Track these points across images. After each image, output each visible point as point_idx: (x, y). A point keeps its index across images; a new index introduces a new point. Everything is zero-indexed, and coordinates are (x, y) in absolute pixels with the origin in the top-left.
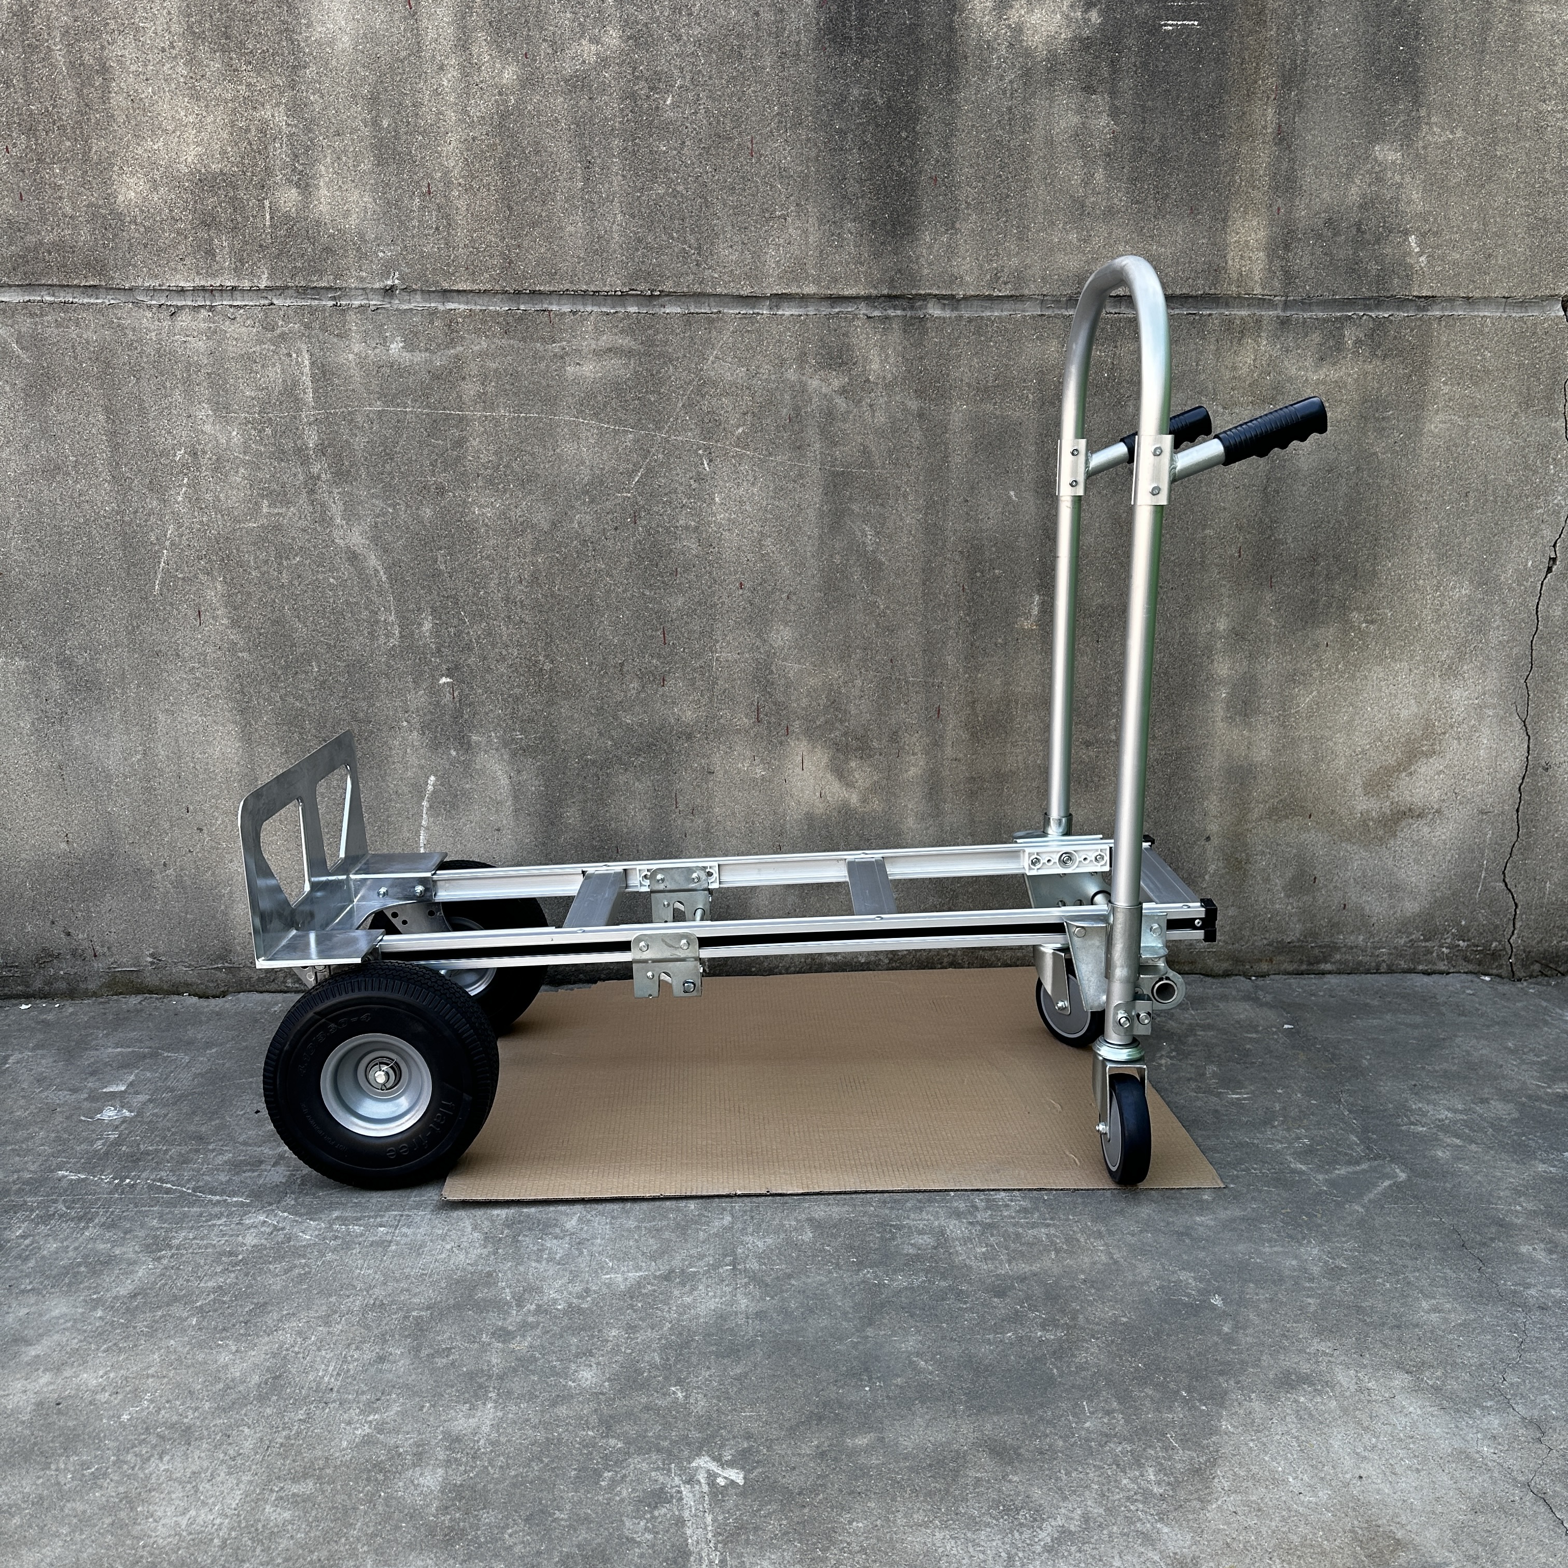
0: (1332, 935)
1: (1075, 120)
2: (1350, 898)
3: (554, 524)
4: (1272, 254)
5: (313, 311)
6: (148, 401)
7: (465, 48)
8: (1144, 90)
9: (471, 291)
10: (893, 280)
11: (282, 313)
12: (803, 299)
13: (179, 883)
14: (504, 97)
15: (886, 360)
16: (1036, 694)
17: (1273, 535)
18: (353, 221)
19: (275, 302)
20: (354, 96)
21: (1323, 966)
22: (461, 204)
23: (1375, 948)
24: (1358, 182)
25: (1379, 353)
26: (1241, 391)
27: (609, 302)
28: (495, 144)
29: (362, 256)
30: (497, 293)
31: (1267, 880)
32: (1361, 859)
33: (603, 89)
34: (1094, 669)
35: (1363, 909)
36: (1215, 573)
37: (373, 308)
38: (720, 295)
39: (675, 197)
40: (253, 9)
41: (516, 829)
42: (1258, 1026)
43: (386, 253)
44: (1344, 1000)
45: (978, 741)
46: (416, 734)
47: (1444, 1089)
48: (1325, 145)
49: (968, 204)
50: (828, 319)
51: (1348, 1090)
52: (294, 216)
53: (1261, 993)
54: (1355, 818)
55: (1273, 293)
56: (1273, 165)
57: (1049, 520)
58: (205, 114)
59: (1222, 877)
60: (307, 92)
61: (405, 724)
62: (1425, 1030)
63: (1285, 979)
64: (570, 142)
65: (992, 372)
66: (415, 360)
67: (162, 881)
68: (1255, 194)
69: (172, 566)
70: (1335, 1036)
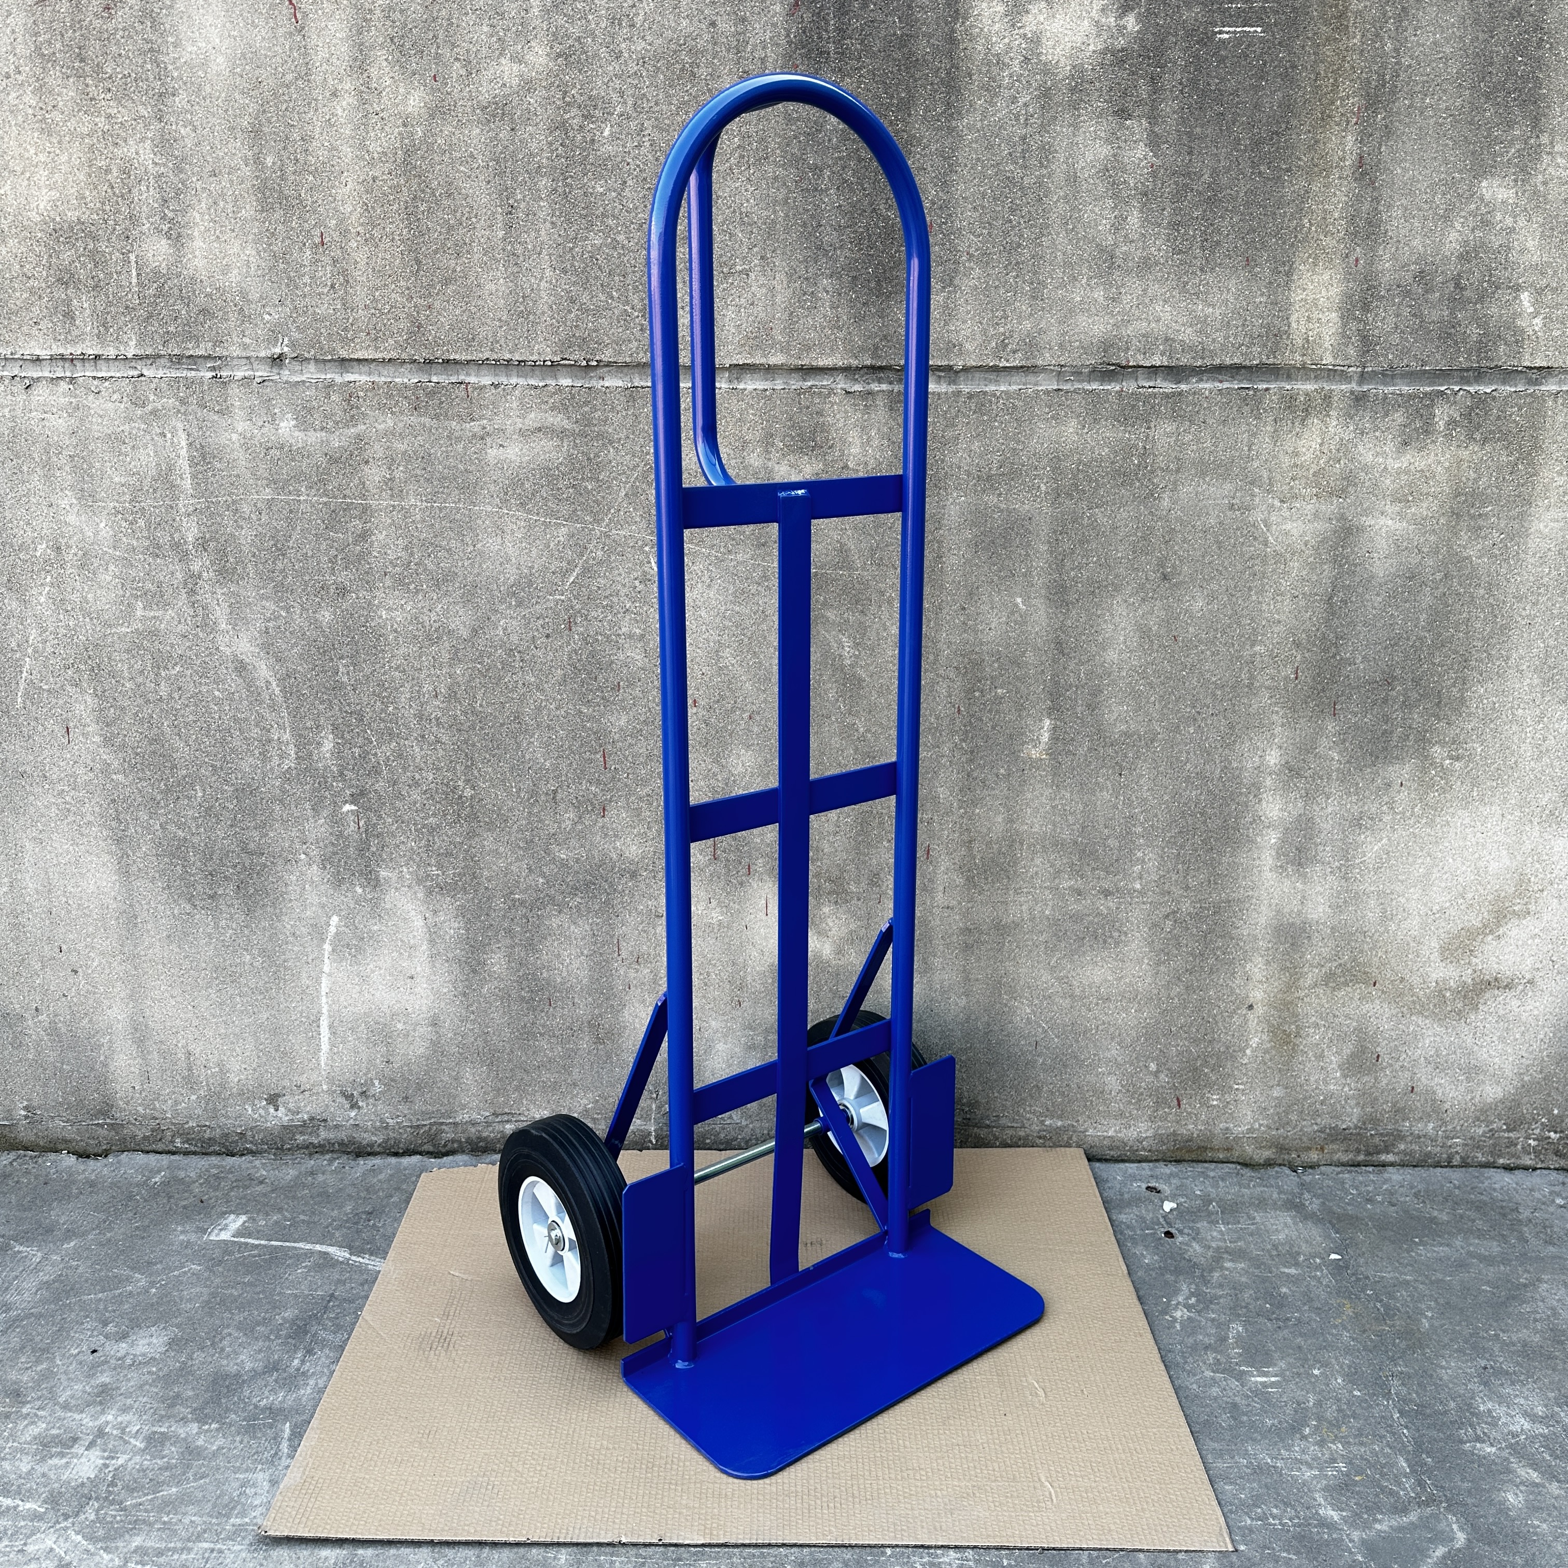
0: (1397, 1122)
1: (1104, 151)
2: (1419, 1080)
3: (475, 631)
4: (1347, 315)
5: (189, 384)
7: (362, 69)
8: (1192, 114)
9: (374, 360)
10: (876, 348)
11: (153, 386)
12: (769, 370)
13: (53, 1031)
14: (409, 129)
15: (868, 441)
16: (1045, 833)
17: (1338, 653)
18: (234, 276)
19: (145, 372)
20: (232, 128)
21: (1383, 1157)
22: (361, 257)
23: (1447, 1138)
24: (1458, 226)
25: (1477, 436)
26: (1303, 481)
27: (537, 372)
28: (399, 185)
29: (244, 317)
30: (404, 362)
31: (1320, 1057)
32: (1435, 1035)
33: (529, 116)
34: (1115, 807)
35: (1434, 1093)
36: (1265, 698)
37: (259, 380)
39: (615, 248)
40: (110, 26)
41: (433, 977)
42: (1298, 1254)
43: (272, 316)
44: (1406, 1212)
45: (975, 886)
46: (315, 867)
47: (1522, 1378)
48: (1418, 181)
49: (971, 256)
50: (799, 395)
51: (1401, 1373)
52: (164, 272)
53: (1307, 1196)
54: (1429, 988)
55: (1346, 362)
56: (1352, 206)
57: (1064, 632)
58: (58, 152)
59: (1266, 1052)
60: (177, 124)
61: (303, 856)
62: (1502, 1268)
63: (1338, 1173)
64: (489, 182)
65: (996, 458)
66: (310, 441)
67: (35, 1029)
68: (1328, 242)
69: (36, 676)
70: (1392, 1274)
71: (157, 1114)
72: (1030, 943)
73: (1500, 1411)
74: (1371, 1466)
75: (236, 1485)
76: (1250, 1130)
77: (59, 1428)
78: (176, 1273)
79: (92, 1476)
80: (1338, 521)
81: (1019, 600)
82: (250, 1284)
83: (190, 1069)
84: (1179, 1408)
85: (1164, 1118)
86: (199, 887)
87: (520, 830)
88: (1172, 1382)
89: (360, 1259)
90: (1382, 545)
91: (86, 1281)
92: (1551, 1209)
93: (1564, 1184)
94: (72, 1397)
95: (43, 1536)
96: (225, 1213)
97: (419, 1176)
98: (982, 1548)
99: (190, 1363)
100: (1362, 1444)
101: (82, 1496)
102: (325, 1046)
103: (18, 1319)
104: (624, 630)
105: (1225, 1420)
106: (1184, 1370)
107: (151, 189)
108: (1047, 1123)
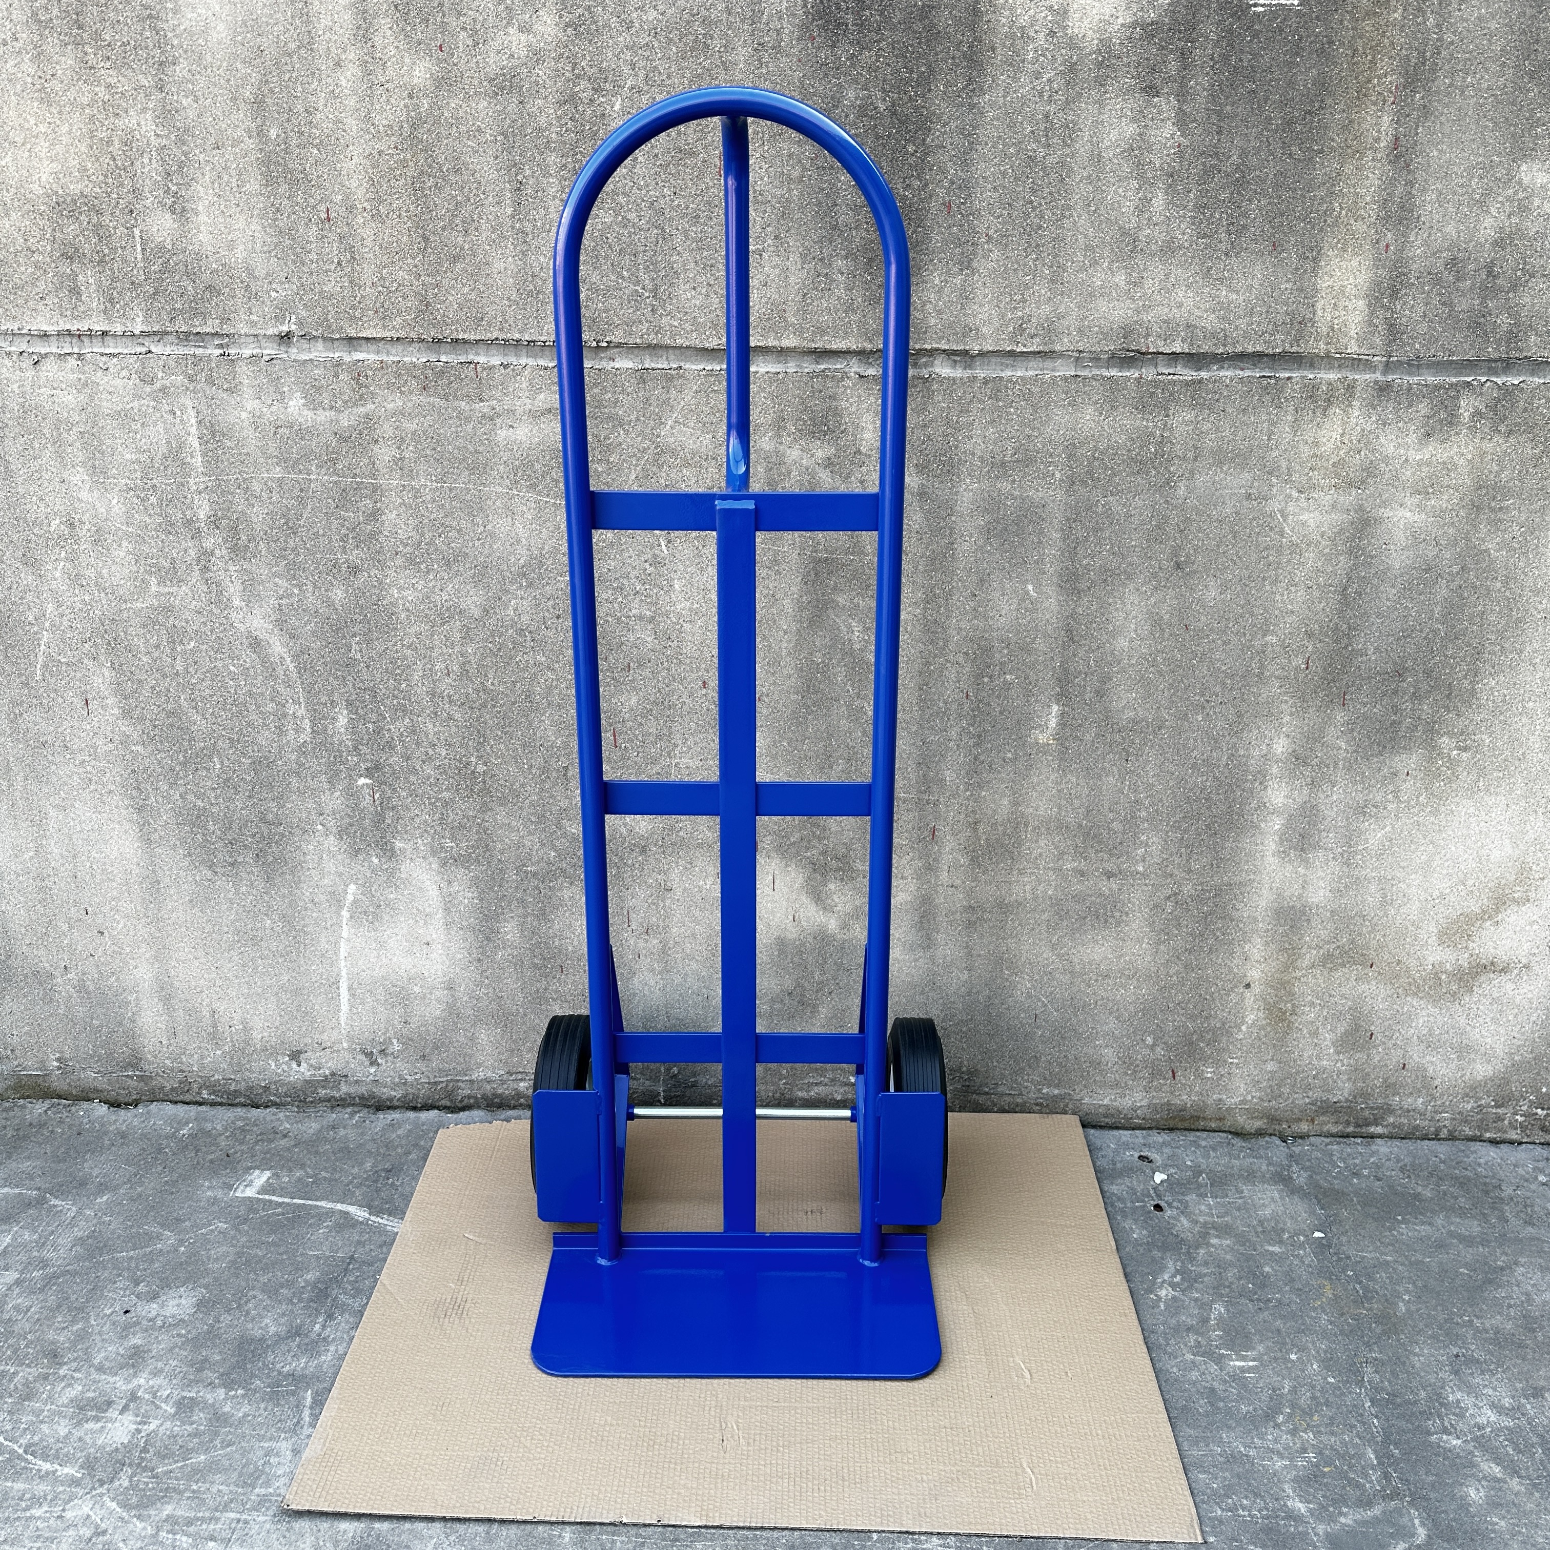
0: (1387, 1097)
1: (1131, 130)
2: (1411, 1057)
3: (486, 611)
4: (1374, 303)
5: (198, 361)
6: (15, 465)
7: (366, 39)
8: (1222, 91)
9: (382, 339)
11: (161, 363)
12: (782, 353)
13: (81, 987)
16: (1050, 816)
17: (1350, 644)
18: (240, 252)
19: (153, 349)
20: (234, 99)
21: (1372, 1129)
22: (367, 233)
23: (1436, 1112)
24: (1494, 211)
25: (1502, 428)
26: (1322, 471)
27: (547, 353)
28: (405, 160)
29: (251, 294)
30: (412, 341)
31: (1315, 1034)
32: (1428, 1016)
33: (537, 89)
34: (1120, 792)
35: (1425, 1070)
36: (1275, 687)
37: (267, 358)
38: (681, 347)
39: (625, 226)
41: (447, 944)
42: (1283, 1230)
43: (280, 293)
44: (1391, 1187)
45: (979, 866)
46: (332, 838)
47: (1492, 1367)
48: (1455, 164)
49: (990, 238)
50: (812, 378)
51: (1376, 1360)
52: (170, 247)
53: (1295, 1168)
54: (1425, 970)
55: (1372, 351)
56: (1385, 190)
57: (1074, 620)
58: (58, 122)
59: (1262, 1028)
60: (178, 94)
61: (320, 827)
62: (1481, 1249)
63: (1327, 1145)
64: (496, 158)
65: (1010, 445)
66: (319, 419)
67: (64, 985)
68: (1359, 227)
69: (54, 649)
70: (1373, 1255)
71: (184, 1068)
72: (1032, 922)
73: (1468, 1401)
74: (1341, 1456)
75: (260, 1453)
76: (1243, 1102)
77: (94, 1391)
78: (203, 1231)
79: (126, 1442)
80: (1356, 512)
81: (1030, 587)
82: (274, 1244)
83: (215, 1026)
84: (1158, 1393)
85: (1159, 1089)
86: (220, 855)
87: (532, 804)
88: (1153, 1365)
89: (378, 1220)
90: (1400, 536)
91: (119, 1237)
92: (1533, 1187)
93: (1547, 1159)
94: (106, 1359)
95: (80, 1502)
96: (250, 1168)
97: (436, 1132)
98: (964, 1535)
99: (217, 1326)
100: (1332, 1433)
101: (117, 1462)
102: (345, 1007)
103: (55, 1276)
104: (634, 611)
105: (1202, 1406)
106: (1165, 1353)
107: (154, 161)
108: (1044, 1091)
